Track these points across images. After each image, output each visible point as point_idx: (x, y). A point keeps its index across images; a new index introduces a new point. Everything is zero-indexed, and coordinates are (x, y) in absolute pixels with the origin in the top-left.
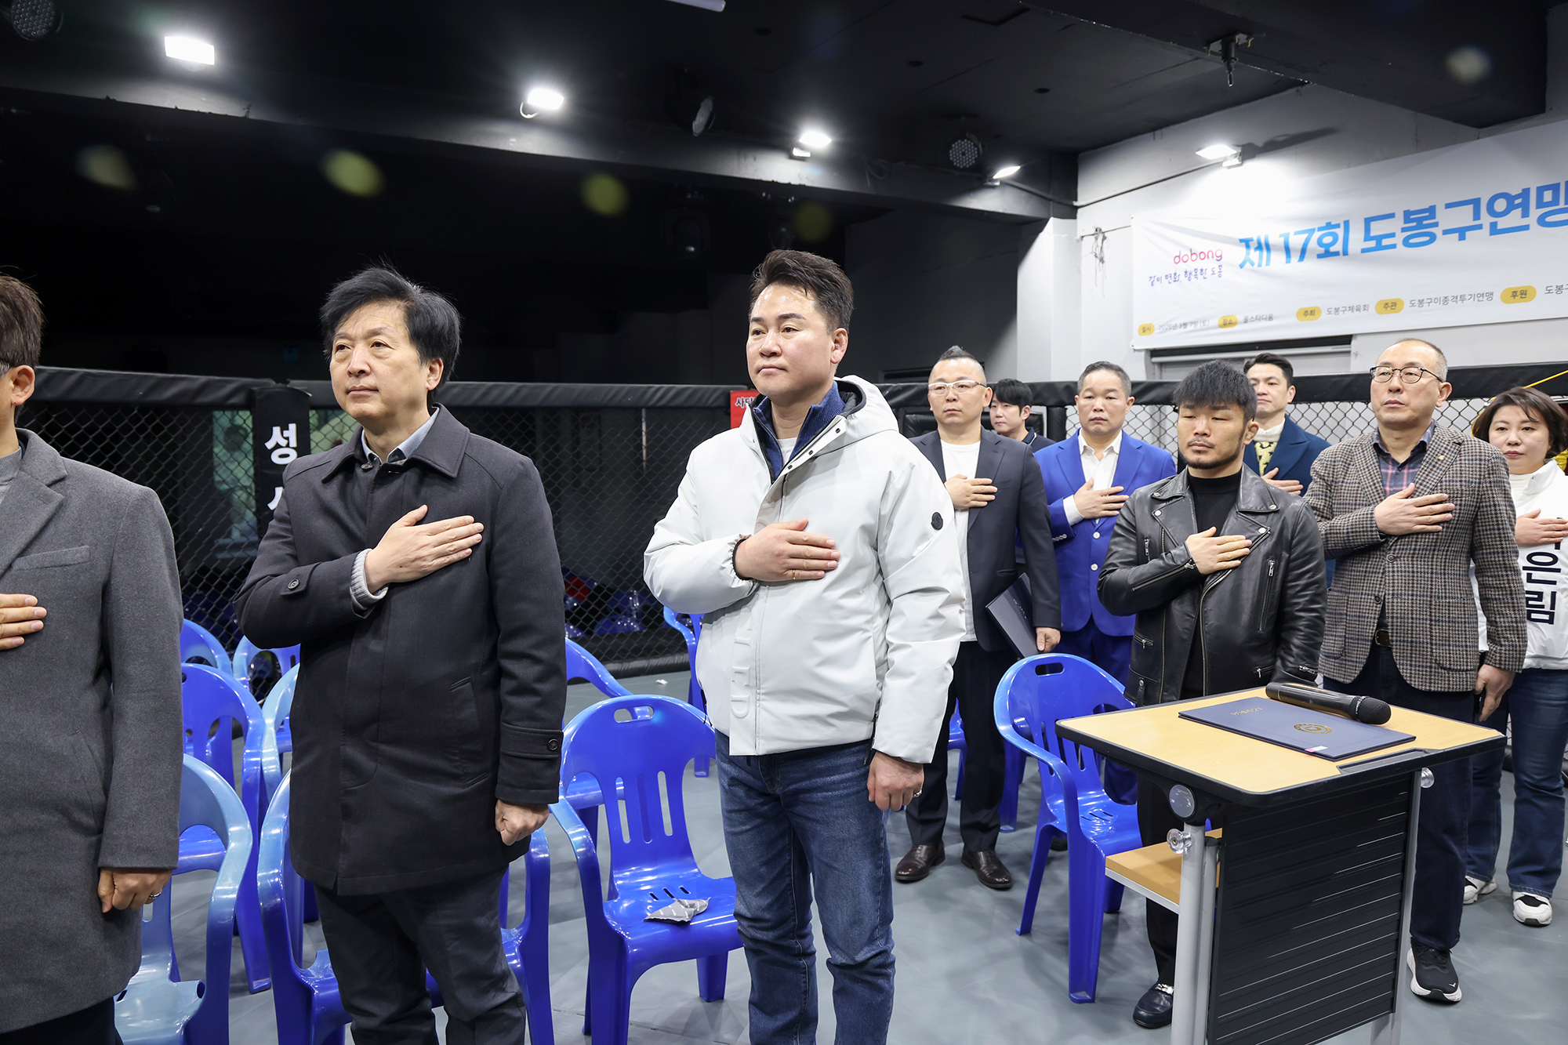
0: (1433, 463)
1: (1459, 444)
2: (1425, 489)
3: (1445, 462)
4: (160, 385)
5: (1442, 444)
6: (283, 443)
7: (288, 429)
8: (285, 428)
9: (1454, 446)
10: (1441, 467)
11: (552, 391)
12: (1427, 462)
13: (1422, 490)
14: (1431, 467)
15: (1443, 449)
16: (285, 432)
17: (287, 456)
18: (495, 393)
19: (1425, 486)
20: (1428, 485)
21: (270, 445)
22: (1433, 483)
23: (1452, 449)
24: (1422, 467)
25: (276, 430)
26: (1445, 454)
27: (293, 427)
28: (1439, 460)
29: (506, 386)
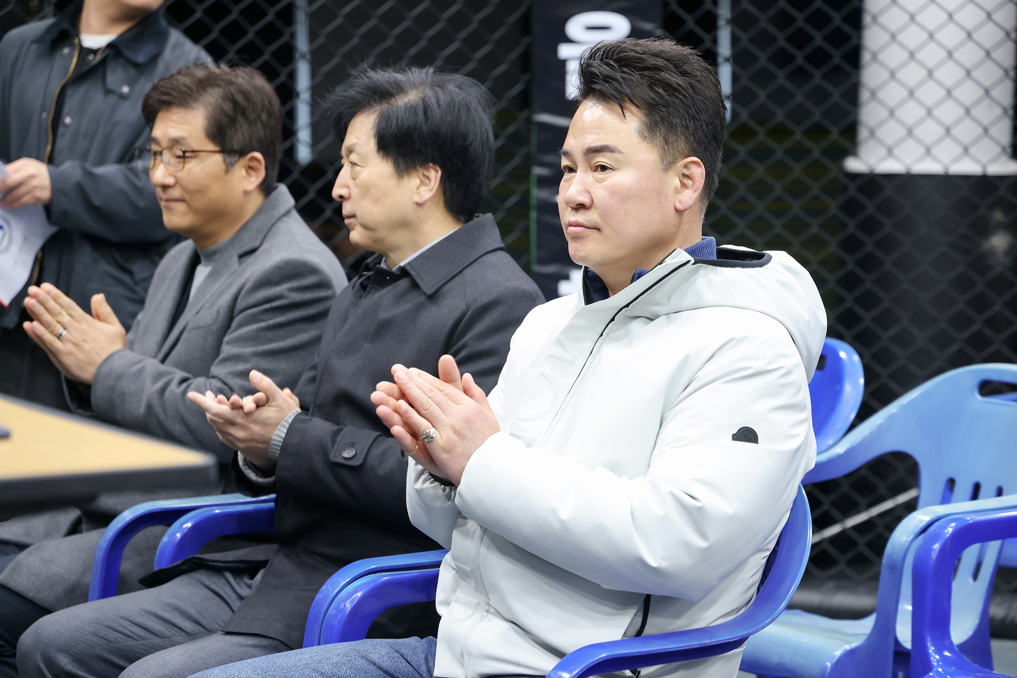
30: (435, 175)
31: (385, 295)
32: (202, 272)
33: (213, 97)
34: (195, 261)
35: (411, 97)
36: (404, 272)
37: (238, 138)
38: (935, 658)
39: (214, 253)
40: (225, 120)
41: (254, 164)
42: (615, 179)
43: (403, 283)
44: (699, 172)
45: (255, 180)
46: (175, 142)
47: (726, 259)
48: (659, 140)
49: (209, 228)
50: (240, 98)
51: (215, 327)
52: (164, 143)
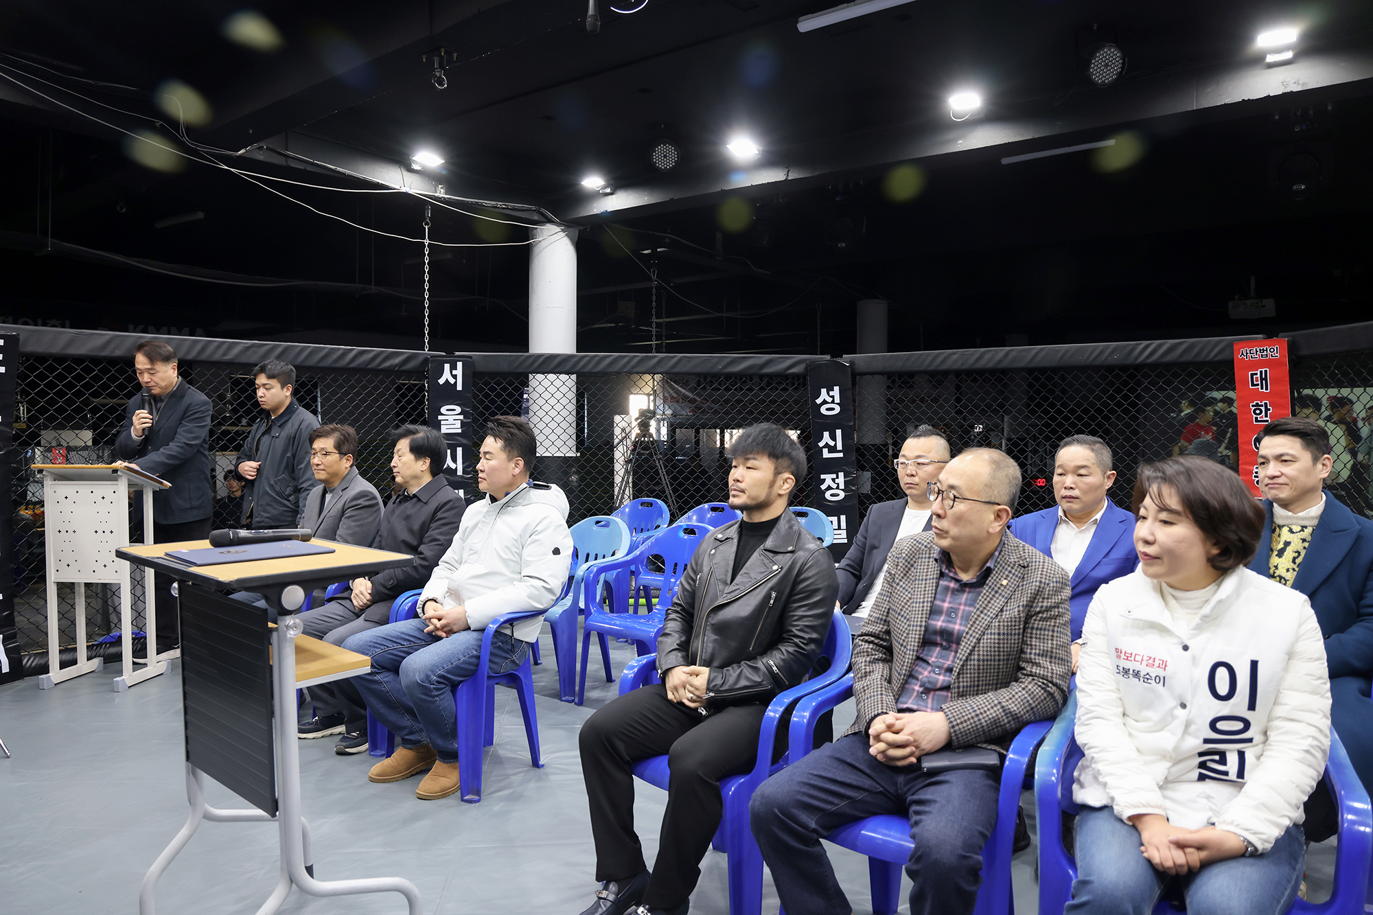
0: (996, 589)
1: (1024, 567)
2: (986, 617)
3: (1008, 587)
4: (734, 361)
5: (1006, 567)
6: (830, 400)
7: (833, 390)
8: (830, 389)
9: (1018, 570)
10: (1003, 593)
11: (1037, 354)
12: (990, 587)
13: (983, 618)
14: (993, 593)
15: (1007, 573)
16: (830, 392)
17: (833, 409)
18: (987, 357)
19: (986, 614)
20: (989, 613)
21: (819, 401)
22: (994, 612)
23: (1017, 573)
24: (985, 591)
25: (824, 391)
26: (1009, 579)
27: (837, 389)
28: (1002, 585)
29: (997, 351)
30: (428, 461)
31: (408, 504)
32: (328, 497)
33: (337, 434)
34: (325, 492)
35: (420, 435)
36: (415, 496)
37: (344, 449)
38: (592, 610)
39: (334, 490)
40: (341, 443)
41: (349, 458)
42: (492, 462)
43: (415, 499)
44: (521, 463)
45: (349, 464)
46: (323, 449)
47: (537, 487)
48: (507, 451)
49: (332, 480)
50: (346, 435)
51: (338, 516)
52: (318, 450)
